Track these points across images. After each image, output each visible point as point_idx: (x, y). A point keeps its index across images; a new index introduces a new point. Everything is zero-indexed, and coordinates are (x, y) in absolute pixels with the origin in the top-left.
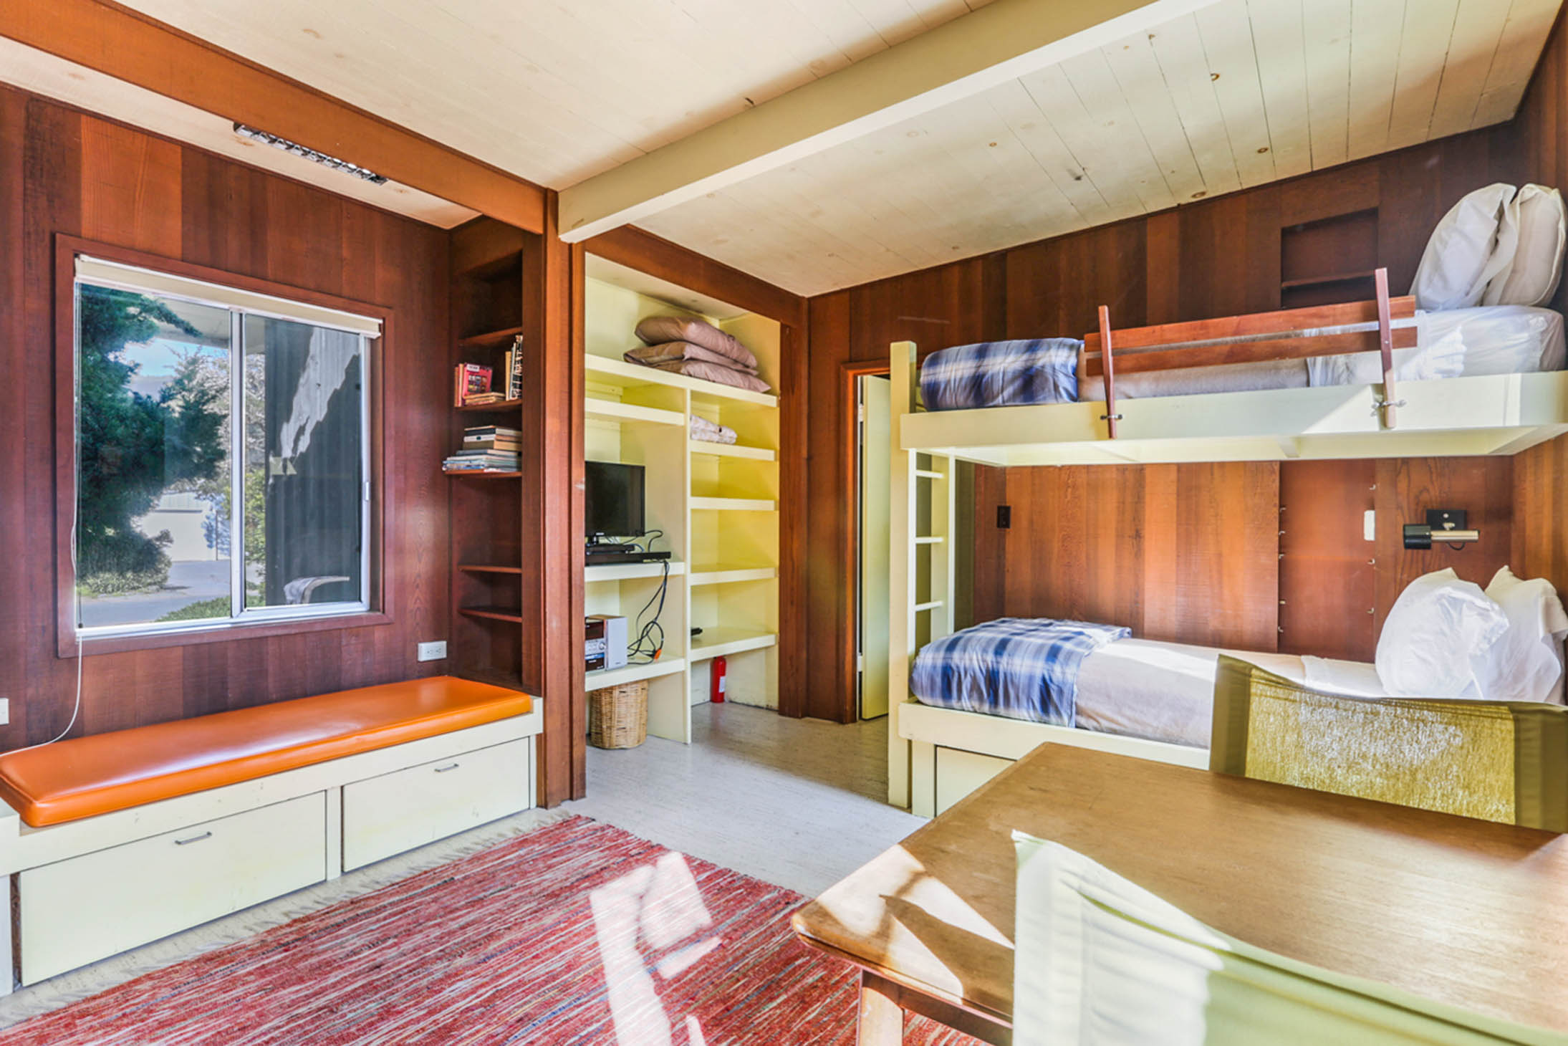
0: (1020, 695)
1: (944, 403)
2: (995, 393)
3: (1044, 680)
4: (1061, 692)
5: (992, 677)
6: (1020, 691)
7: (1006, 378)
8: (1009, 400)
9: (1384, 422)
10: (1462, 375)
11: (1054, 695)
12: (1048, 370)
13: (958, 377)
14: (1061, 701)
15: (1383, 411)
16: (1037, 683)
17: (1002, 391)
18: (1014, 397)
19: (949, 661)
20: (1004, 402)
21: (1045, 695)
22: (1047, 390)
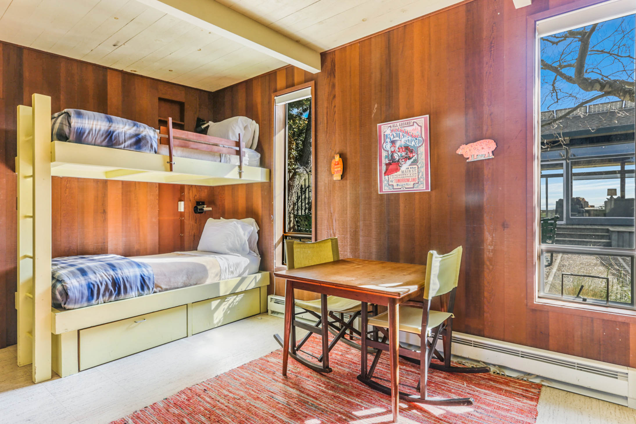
0: (132, 286)
1: (86, 140)
2: (121, 142)
3: (141, 276)
4: (149, 279)
5: (115, 283)
6: (132, 284)
7: (126, 136)
8: (128, 147)
9: (240, 177)
10: (248, 166)
11: (147, 281)
12: (148, 138)
13: (98, 128)
14: (150, 283)
15: (240, 174)
16: (139, 278)
17: (125, 142)
18: (131, 145)
19: (90, 280)
20: (124, 147)
21: (143, 282)
22: (147, 146)
